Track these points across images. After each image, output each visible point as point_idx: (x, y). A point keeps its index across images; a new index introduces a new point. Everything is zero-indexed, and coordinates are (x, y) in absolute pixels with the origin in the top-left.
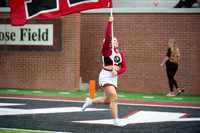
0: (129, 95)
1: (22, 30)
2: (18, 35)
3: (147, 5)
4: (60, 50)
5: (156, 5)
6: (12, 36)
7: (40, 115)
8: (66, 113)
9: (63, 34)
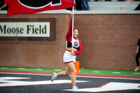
0: (102, 71)
1: (28, 26)
2: (25, 29)
3: (116, 9)
4: (55, 40)
5: (122, 8)
6: (21, 31)
7: (40, 86)
8: (59, 84)
9: (57, 29)
